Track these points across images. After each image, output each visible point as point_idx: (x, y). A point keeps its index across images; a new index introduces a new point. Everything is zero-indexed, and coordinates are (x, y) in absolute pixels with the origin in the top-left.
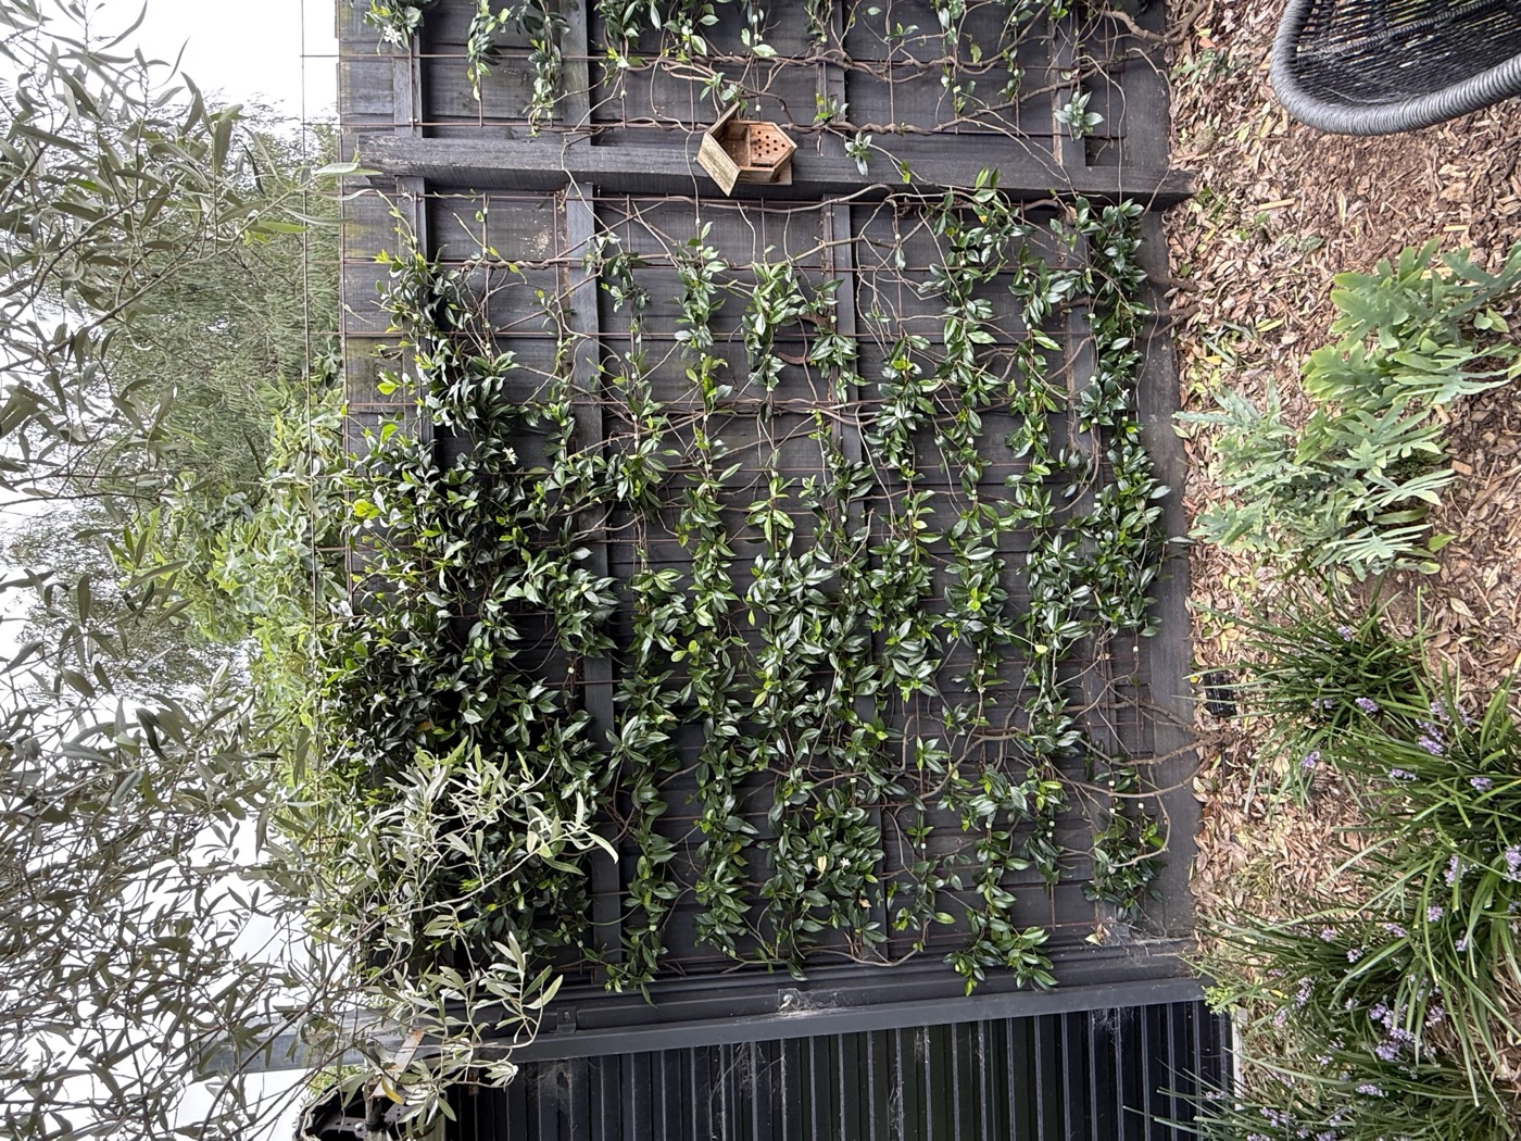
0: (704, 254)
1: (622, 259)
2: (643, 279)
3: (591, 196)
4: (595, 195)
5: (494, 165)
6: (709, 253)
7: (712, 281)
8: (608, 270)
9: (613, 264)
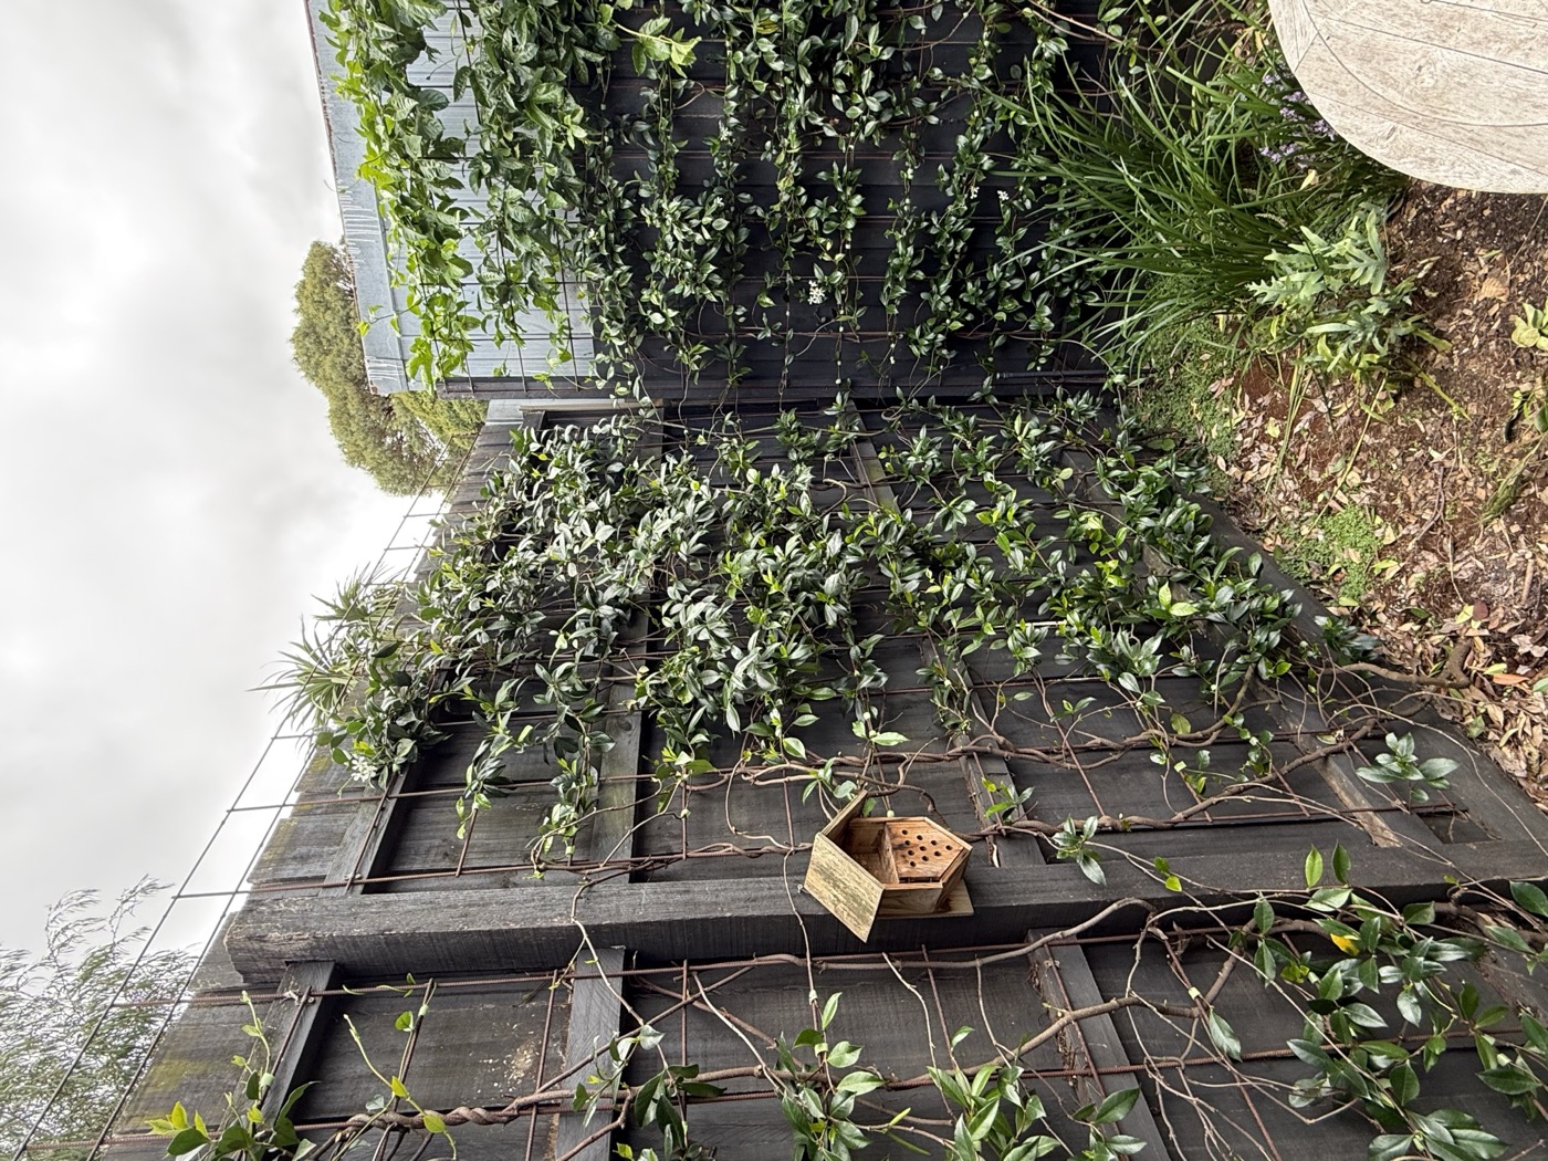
0: (832, 1058)
1: (665, 1084)
2: (709, 1127)
3: (618, 968)
4: (627, 966)
5: (458, 926)
6: (843, 1054)
7: (856, 1118)
8: (635, 1116)
9: (647, 1098)
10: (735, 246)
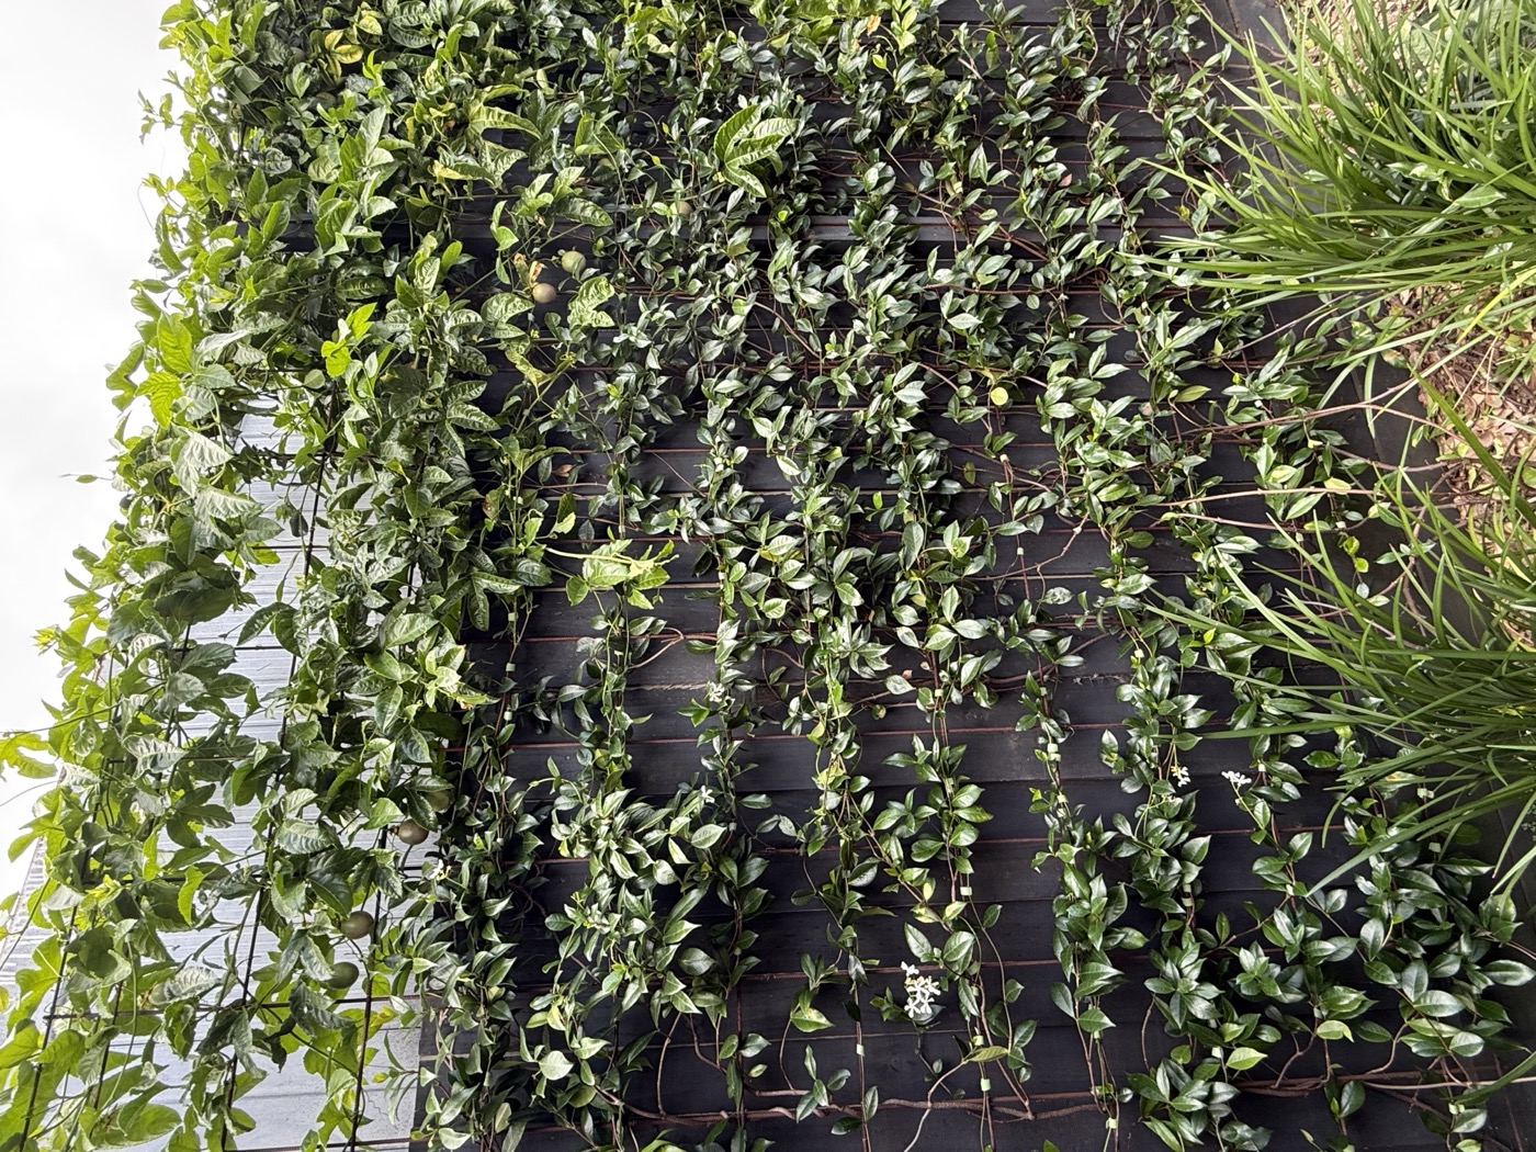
10: (739, 893)
